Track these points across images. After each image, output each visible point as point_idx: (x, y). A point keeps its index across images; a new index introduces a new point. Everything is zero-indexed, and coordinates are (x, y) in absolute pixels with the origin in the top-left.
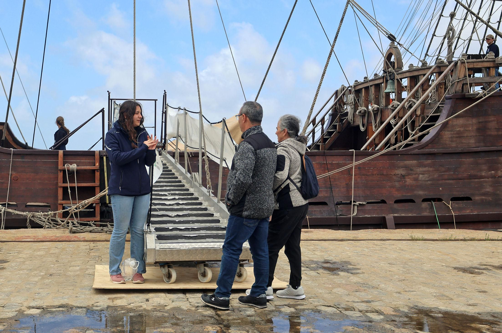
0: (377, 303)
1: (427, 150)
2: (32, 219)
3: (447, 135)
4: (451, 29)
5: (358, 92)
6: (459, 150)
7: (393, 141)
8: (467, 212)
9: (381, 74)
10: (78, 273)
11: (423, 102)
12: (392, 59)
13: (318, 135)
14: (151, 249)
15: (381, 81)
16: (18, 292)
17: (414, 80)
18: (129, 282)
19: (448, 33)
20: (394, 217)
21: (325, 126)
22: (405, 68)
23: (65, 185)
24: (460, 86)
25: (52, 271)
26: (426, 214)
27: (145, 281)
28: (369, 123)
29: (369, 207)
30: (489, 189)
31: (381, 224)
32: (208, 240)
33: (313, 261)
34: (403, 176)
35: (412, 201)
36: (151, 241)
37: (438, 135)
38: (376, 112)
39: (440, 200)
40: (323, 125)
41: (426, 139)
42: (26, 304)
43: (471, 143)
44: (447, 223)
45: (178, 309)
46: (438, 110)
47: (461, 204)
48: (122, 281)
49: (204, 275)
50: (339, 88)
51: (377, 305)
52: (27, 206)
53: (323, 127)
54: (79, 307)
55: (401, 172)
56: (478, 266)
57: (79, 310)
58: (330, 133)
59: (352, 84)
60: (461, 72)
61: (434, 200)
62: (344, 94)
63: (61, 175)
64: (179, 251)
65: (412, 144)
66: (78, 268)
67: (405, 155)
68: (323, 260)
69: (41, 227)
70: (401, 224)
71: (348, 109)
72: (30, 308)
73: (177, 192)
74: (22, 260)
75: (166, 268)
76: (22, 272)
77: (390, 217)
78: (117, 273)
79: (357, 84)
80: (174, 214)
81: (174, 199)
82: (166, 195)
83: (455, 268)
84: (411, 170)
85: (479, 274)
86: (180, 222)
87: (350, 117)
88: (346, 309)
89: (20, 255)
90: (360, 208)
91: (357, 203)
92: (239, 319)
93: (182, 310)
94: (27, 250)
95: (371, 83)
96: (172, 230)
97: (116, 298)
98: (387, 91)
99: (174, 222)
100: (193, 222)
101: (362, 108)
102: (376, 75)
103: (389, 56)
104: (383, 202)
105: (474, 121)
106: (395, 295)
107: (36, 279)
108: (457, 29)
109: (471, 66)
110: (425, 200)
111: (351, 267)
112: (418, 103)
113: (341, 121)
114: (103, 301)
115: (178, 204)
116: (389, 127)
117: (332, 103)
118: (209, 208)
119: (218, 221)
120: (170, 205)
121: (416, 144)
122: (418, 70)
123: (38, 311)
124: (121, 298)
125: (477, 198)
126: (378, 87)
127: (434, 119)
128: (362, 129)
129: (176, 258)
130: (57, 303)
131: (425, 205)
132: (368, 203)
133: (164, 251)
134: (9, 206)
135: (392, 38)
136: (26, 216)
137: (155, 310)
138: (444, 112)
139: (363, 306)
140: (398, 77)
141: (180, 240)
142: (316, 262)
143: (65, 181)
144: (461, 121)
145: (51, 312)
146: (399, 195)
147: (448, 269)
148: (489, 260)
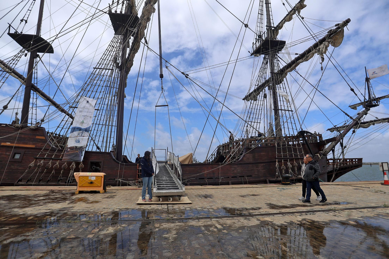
0: (213, 206)
1: (239, 163)
2: (129, 183)
3: (245, 158)
4: (247, 130)
5: (223, 147)
6: (248, 163)
7: (231, 160)
8: (251, 180)
9: (229, 142)
10: (135, 199)
11: (239, 149)
12: (231, 138)
13: (213, 159)
14: (155, 192)
15: (229, 144)
16: (115, 204)
17: (237, 143)
18: (147, 202)
19: (246, 131)
20: (231, 182)
21: (215, 156)
22: (235, 140)
23: (139, 174)
24: (247, 145)
25: (127, 198)
26: (240, 180)
27: (152, 201)
28: (226, 155)
29: (225, 179)
30: (256, 173)
31: (228, 184)
32: (171, 189)
33: (202, 195)
34: (234, 170)
35: (236, 177)
36: (155, 190)
37: (242, 158)
38: (228, 152)
39: (244, 177)
40: (214, 156)
41: (240, 159)
42: (116, 208)
43: (251, 160)
44: (246, 183)
45: (158, 209)
46: (243, 152)
47: (249, 177)
48: (145, 201)
49: (170, 199)
50: (219, 145)
51: (213, 207)
52: (128, 180)
53: (214, 157)
54: (130, 209)
55: (233, 169)
56: (246, 195)
57: (130, 210)
58: (216, 158)
59: (222, 144)
60: (248, 142)
61: (242, 177)
62: (220, 147)
63: (138, 171)
64: (163, 193)
65: (236, 161)
66: (135, 197)
67: (234, 164)
68: (205, 194)
69: (131, 185)
70: (233, 184)
71: (221, 151)
72: (116, 209)
73: (167, 176)
74: (120, 195)
75: (159, 198)
76: (119, 199)
77: (230, 182)
78: (144, 199)
79: (223, 144)
80: (164, 182)
81: (166, 178)
82: (164, 177)
83: (240, 196)
84: (236, 168)
85: (245, 197)
86: (165, 185)
87: (222, 153)
88: (204, 208)
89: (121, 194)
90: (222, 179)
91: (221, 178)
92: (174, 212)
93: (159, 209)
94: (123, 192)
95: (226, 144)
96: (162, 187)
97: (142, 206)
98: (230, 146)
99: (164, 184)
100: (169, 184)
101: (224, 151)
102: (228, 142)
103: (230, 137)
104: (228, 177)
105: (252, 155)
106: (220, 204)
107: (122, 201)
108: (249, 130)
109: (250, 140)
110: (240, 177)
111: (212, 196)
112: (237, 149)
113: (219, 154)
114: (138, 207)
115: (166, 179)
116: (231, 155)
117: (217, 149)
118: (175, 180)
119: (176, 184)
120: (164, 179)
121: (237, 161)
122: (238, 141)
123: (118, 210)
124: (143, 206)
125: (253, 176)
126: (228, 145)
127: (241, 154)
128: (225, 157)
129: (162, 195)
130: (125, 208)
131: (240, 178)
132: (224, 178)
133: (158, 193)
134: (123, 180)
135: (230, 132)
136: (127, 183)
137: (151, 209)
138: (244, 152)
139: (209, 207)
140: (233, 143)
141: (164, 190)
142: (203, 195)
143: (139, 173)
144: (248, 155)
145: (122, 210)
146: (233, 176)
147: (238, 196)
148: (250, 193)
